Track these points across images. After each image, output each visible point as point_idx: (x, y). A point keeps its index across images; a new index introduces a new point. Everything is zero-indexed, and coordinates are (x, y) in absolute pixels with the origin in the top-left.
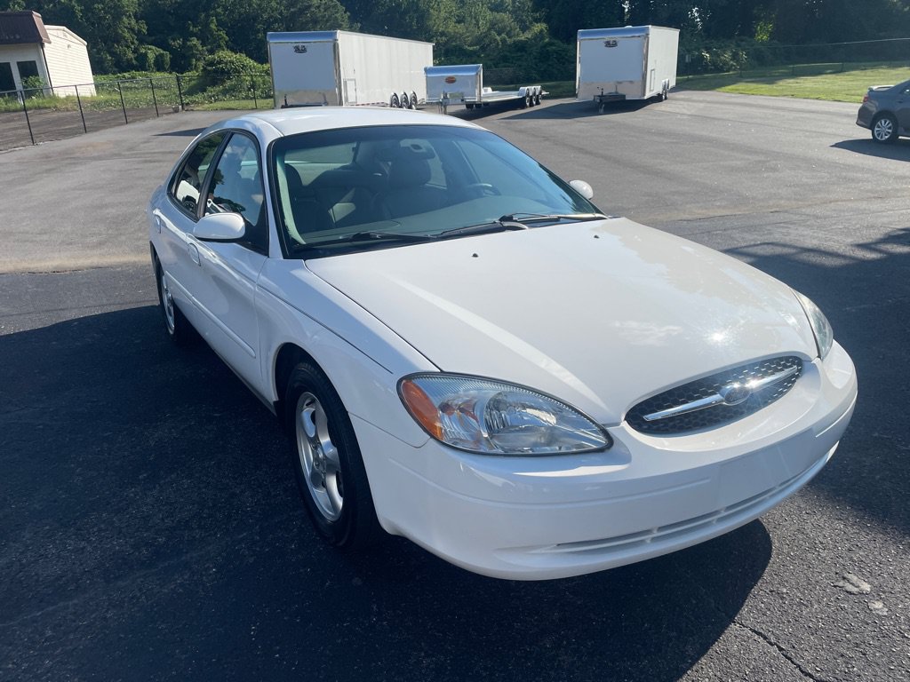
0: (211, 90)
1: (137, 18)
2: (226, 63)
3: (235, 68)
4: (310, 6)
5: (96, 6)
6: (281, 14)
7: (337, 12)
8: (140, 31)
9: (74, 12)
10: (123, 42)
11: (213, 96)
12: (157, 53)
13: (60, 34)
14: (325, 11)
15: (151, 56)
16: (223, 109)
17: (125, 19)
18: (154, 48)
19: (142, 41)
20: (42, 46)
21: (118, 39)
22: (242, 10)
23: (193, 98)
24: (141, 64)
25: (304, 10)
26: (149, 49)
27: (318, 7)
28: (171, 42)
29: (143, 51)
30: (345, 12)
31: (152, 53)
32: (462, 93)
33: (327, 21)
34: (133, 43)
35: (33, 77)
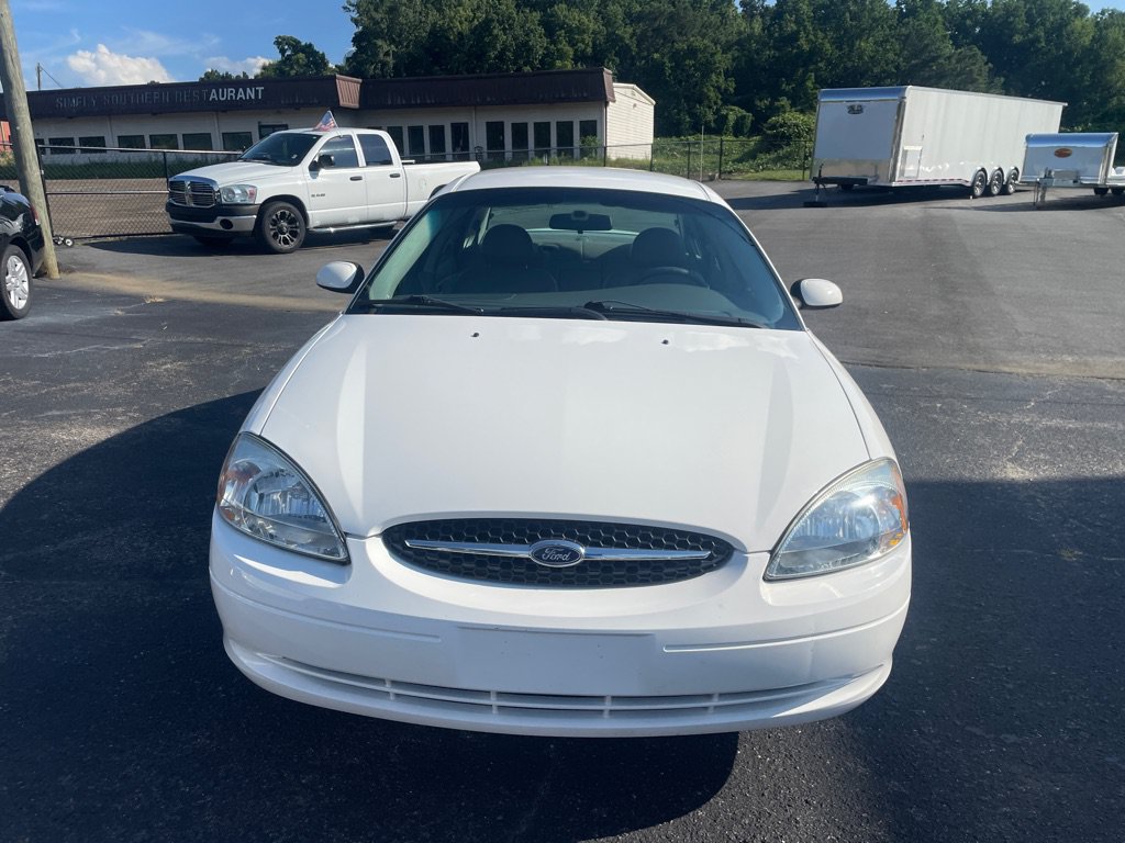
0: (763, 158)
1: (727, 74)
2: (790, 127)
3: (799, 133)
4: (939, 57)
5: (687, 62)
6: (897, 68)
7: (974, 64)
8: (726, 90)
9: (664, 69)
10: (706, 102)
11: (762, 165)
12: (739, 115)
13: (629, 92)
14: (957, 62)
15: (732, 118)
16: (764, 180)
17: (714, 77)
18: (736, 108)
19: (726, 102)
20: (606, 104)
21: (701, 99)
22: (849, 64)
23: (740, 166)
24: (718, 128)
25: (930, 61)
26: (732, 110)
27: (949, 58)
28: (758, 103)
29: (724, 112)
30: (986, 64)
31: (733, 113)
32: (1077, 172)
33: (958, 75)
34: (716, 103)
35: (589, 138)
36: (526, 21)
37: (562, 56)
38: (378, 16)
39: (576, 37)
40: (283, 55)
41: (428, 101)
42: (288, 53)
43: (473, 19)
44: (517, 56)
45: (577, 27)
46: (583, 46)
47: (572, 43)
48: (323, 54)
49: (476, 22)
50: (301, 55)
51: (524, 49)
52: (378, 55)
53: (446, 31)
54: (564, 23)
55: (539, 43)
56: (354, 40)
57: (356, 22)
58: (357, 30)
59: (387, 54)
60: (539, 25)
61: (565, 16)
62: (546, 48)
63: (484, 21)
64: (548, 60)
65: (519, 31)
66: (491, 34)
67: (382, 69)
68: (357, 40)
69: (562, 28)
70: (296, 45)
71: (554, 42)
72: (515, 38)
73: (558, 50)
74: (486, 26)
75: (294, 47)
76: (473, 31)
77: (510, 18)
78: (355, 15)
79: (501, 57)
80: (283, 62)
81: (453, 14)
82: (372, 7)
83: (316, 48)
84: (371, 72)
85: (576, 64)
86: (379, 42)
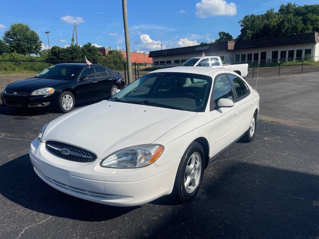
20: (315, 43)
35: (308, 54)
36: (296, 20)
37: (308, 29)
38: (248, 23)
39: (314, 23)
40: (220, 37)
41: (254, 46)
42: (222, 36)
43: (278, 21)
44: (292, 30)
45: (315, 20)
46: (316, 26)
47: (312, 25)
48: (231, 36)
49: (279, 22)
50: (225, 36)
51: (295, 28)
52: (246, 34)
53: (269, 25)
54: (311, 19)
55: (300, 26)
56: (241, 31)
57: (242, 26)
58: (242, 28)
59: (250, 34)
60: (301, 20)
61: (311, 17)
62: (303, 27)
63: (282, 21)
64: (303, 31)
65: (293, 23)
66: (283, 25)
67: (247, 38)
68: (242, 31)
69: (309, 20)
70: (224, 34)
71: (306, 25)
72: (292, 25)
73: (307, 27)
74: (282, 23)
75: (223, 34)
76: (277, 25)
77: (291, 19)
78: (242, 24)
79: (286, 31)
80: (220, 39)
81: (272, 20)
82: (247, 21)
83: (230, 34)
84: (244, 39)
85: (313, 31)
86: (248, 31)
